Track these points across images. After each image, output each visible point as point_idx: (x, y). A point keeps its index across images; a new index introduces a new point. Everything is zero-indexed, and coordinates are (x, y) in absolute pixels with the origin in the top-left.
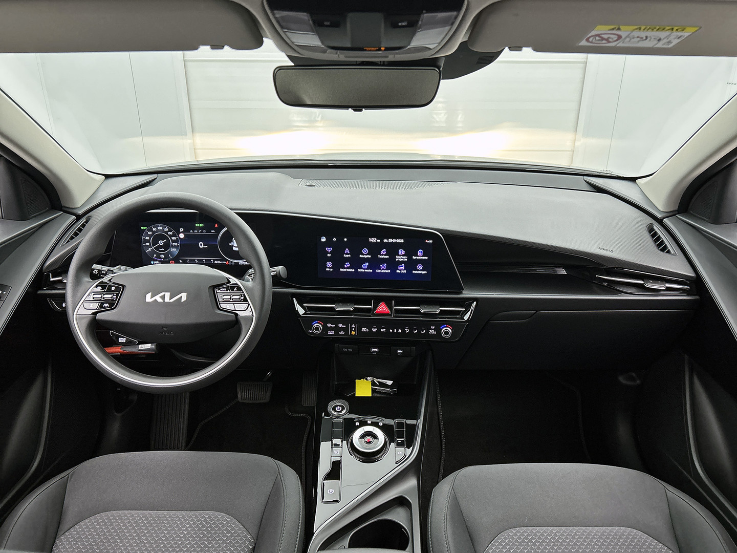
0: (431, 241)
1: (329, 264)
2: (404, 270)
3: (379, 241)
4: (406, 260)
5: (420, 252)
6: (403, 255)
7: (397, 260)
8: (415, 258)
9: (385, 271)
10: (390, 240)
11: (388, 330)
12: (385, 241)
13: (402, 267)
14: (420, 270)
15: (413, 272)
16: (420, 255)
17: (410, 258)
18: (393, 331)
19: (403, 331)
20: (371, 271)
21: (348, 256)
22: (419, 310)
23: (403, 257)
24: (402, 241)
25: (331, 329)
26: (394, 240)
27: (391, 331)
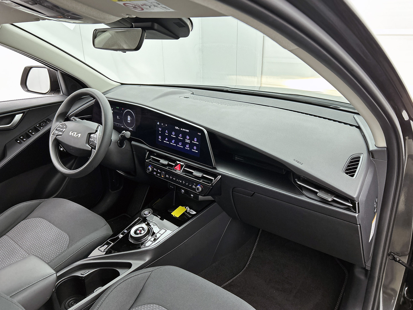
0: (200, 134)
1: (160, 137)
2: (188, 148)
3: (179, 129)
4: (189, 142)
5: (195, 139)
6: (188, 139)
7: (186, 141)
8: (193, 142)
9: (181, 146)
10: (183, 130)
11: (176, 179)
12: (181, 129)
13: (188, 146)
14: (195, 150)
15: (192, 150)
16: (195, 141)
17: (191, 142)
18: (178, 180)
19: (182, 182)
20: (175, 145)
21: (167, 134)
22: (193, 172)
23: (188, 140)
24: (188, 131)
25: (155, 171)
26: (185, 130)
27: (177, 180)
